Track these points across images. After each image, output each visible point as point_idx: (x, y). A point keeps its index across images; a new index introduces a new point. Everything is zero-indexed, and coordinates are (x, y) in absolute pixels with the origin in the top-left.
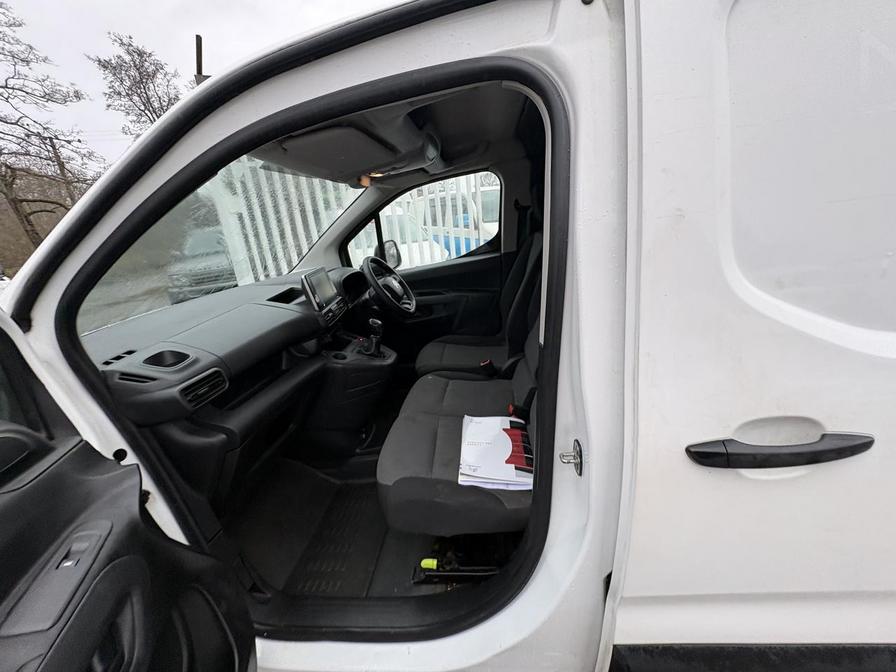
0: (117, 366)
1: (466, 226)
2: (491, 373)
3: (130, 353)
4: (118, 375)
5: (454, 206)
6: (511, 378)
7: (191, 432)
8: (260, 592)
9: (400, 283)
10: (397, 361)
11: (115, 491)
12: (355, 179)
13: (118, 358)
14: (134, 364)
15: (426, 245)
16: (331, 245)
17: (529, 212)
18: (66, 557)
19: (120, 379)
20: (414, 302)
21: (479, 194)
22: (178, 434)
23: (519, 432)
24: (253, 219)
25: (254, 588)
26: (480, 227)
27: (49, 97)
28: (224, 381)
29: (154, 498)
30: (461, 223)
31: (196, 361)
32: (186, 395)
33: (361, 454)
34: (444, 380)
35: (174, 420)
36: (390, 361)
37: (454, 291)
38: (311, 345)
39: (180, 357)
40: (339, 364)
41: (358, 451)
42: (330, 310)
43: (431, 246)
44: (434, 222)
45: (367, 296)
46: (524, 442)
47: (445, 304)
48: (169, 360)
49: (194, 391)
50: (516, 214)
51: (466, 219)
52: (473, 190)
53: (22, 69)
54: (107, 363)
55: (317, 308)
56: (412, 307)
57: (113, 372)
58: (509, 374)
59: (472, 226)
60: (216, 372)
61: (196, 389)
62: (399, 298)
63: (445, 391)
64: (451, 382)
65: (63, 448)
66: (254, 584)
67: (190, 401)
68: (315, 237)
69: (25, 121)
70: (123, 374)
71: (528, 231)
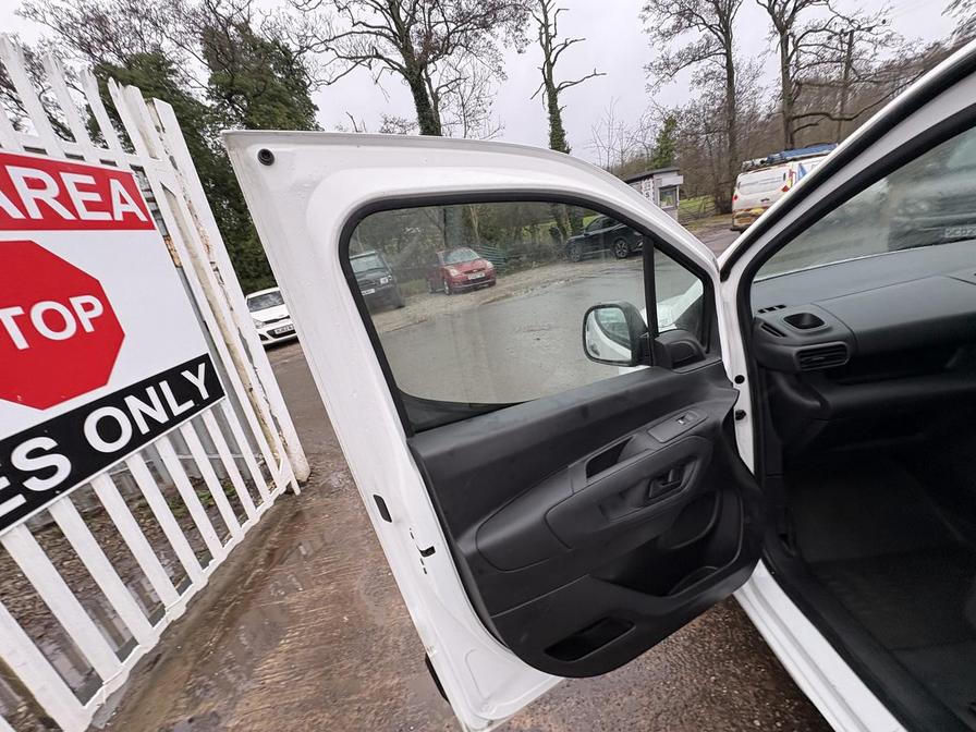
0: (766, 317)
3: (781, 307)
4: (762, 324)
7: (794, 387)
8: (788, 544)
11: (718, 400)
13: (771, 309)
14: (776, 319)
18: (682, 418)
19: (763, 327)
22: (783, 384)
25: (784, 537)
28: (846, 356)
29: (746, 420)
31: (827, 330)
32: (802, 357)
35: (785, 373)
39: (817, 322)
48: (806, 322)
49: (811, 356)
54: (762, 311)
57: (760, 320)
60: (841, 345)
61: (813, 355)
65: (709, 361)
66: (786, 535)
67: (802, 363)
70: (765, 324)
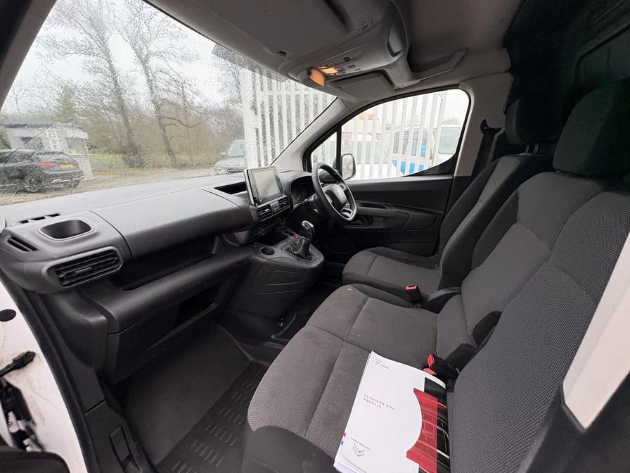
0: (21, 228)
1: (423, 155)
2: (416, 299)
3: (54, 216)
4: (9, 238)
5: (415, 140)
6: (438, 312)
8: (134, 464)
9: (346, 192)
10: (323, 265)
12: (305, 73)
13: (39, 219)
14: (30, 230)
15: (385, 167)
16: (297, 151)
17: (497, 135)
19: (10, 242)
20: (355, 212)
21: (440, 130)
23: (435, 402)
24: (264, 133)
25: (130, 458)
26: (435, 156)
27: (184, 58)
28: (117, 262)
29: (40, 360)
30: (419, 152)
31: (95, 235)
33: (275, 341)
34: (363, 295)
36: (315, 264)
37: (396, 207)
38: (242, 235)
39: (80, 228)
40: (263, 258)
41: (273, 336)
42: (268, 206)
43: (389, 168)
44: (396, 151)
45: (312, 199)
46: (439, 423)
47: (385, 218)
49: (69, 269)
50: (481, 136)
51: (423, 149)
52: (435, 126)
53: (174, 42)
54: (24, 222)
55: (253, 202)
56: (351, 216)
57: (7, 233)
58: (436, 306)
59: (428, 156)
60: (111, 251)
61: (74, 267)
62: (339, 205)
63: (360, 308)
64: (370, 299)
66: (131, 454)
67: (61, 279)
68: (286, 144)
69: (172, 73)
71: (490, 156)
